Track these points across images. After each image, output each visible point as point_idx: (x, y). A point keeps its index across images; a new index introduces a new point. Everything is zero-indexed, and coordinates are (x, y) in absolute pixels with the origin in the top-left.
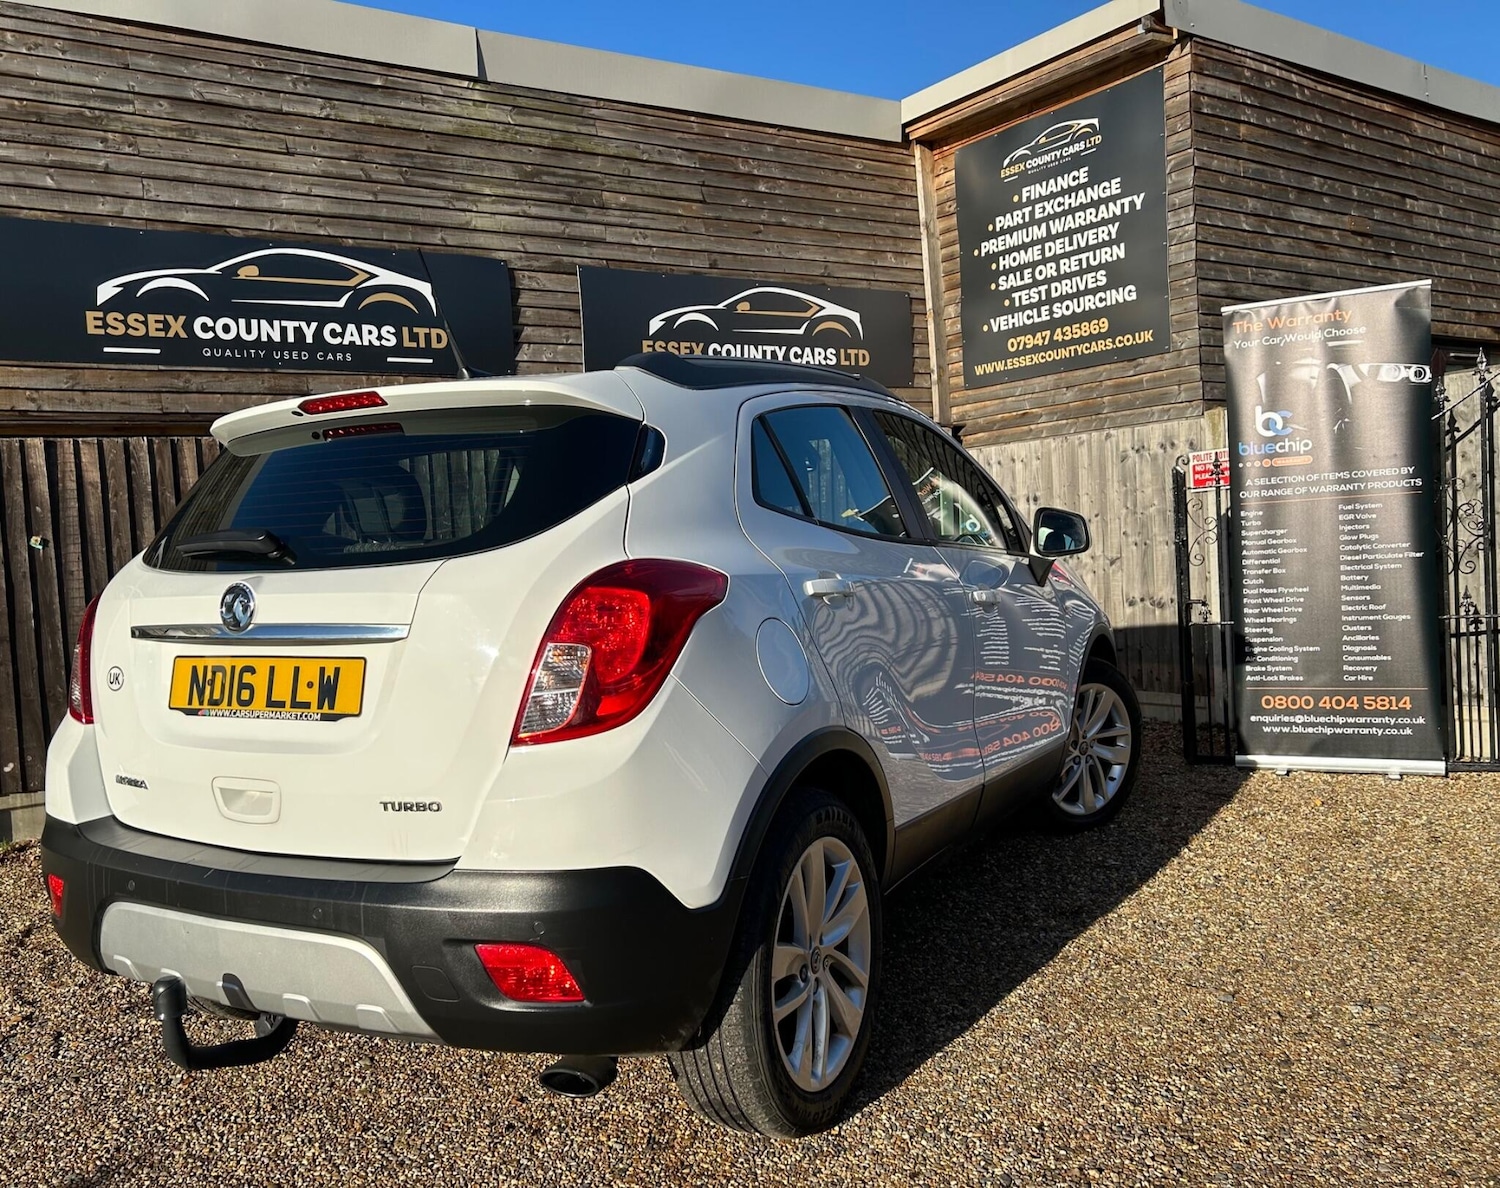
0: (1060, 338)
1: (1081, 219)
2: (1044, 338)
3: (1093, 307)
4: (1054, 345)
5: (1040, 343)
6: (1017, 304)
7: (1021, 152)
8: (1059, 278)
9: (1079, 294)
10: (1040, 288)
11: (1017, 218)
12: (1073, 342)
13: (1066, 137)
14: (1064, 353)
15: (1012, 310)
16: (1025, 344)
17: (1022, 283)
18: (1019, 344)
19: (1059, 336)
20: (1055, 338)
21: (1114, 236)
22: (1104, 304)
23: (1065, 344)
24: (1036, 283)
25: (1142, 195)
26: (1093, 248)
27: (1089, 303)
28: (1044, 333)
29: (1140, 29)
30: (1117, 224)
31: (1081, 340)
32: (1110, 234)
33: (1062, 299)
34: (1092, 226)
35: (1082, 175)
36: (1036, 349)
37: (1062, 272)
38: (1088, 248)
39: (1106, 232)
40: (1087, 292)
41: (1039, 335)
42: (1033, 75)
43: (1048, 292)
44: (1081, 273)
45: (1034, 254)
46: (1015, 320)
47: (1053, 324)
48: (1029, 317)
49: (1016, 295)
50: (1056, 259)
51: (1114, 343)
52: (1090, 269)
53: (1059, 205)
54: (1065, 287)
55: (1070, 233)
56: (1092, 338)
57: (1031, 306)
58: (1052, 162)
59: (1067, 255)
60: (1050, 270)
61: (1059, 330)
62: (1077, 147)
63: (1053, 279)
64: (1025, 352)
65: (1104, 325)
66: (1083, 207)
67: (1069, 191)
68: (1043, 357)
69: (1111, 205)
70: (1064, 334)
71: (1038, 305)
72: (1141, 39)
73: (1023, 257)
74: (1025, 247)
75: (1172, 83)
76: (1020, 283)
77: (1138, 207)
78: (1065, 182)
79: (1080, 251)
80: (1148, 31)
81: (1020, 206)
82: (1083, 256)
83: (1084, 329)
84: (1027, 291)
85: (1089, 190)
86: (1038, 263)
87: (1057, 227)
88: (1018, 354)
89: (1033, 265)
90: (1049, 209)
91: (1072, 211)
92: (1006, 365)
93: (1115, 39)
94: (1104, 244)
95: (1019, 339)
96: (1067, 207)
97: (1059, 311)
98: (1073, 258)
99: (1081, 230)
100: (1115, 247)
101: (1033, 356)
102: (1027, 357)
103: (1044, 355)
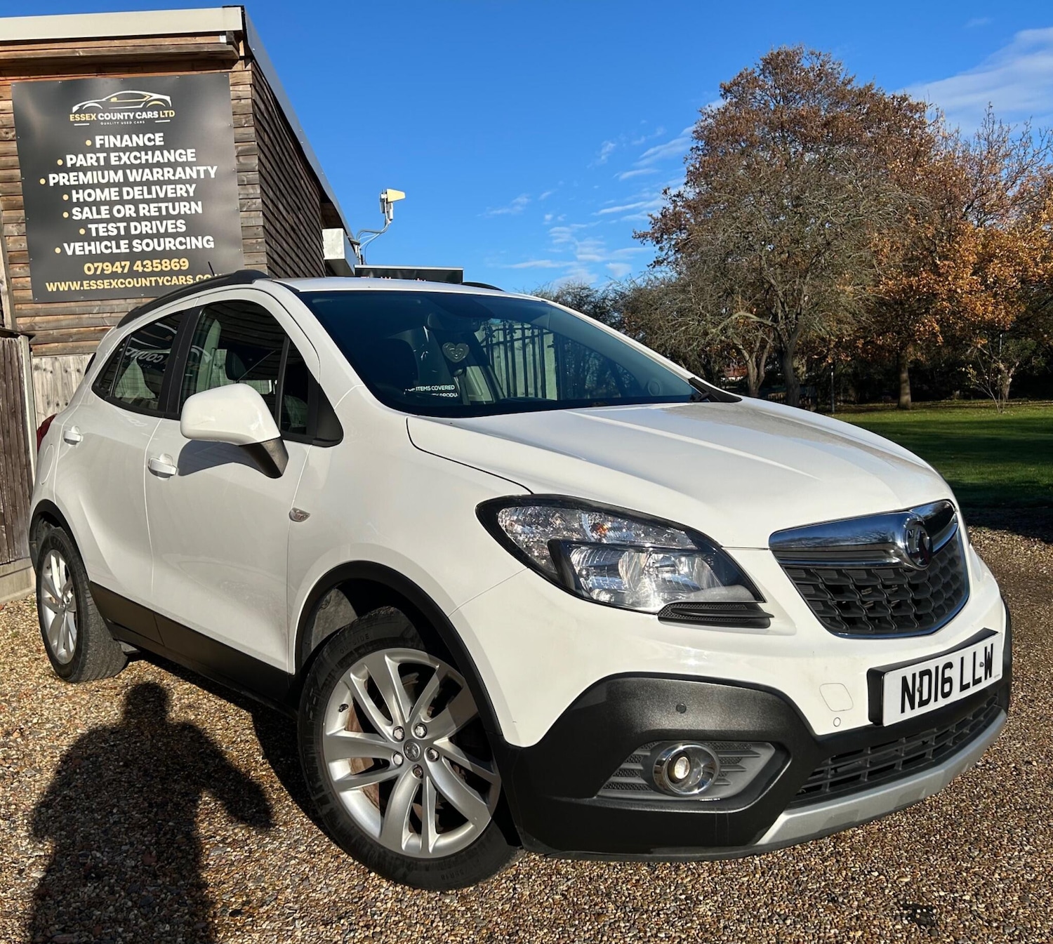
0: (140, 269)
1: (157, 174)
2: (123, 268)
3: (174, 248)
4: (133, 274)
5: (120, 270)
6: (94, 234)
7: (90, 104)
8: (139, 219)
9: (158, 236)
10: (118, 224)
11: (91, 160)
12: (153, 274)
13: (139, 103)
14: (145, 282)
15: (88, 238)
16: (103, 270)
17: (99, 217)
18: (96, 269)
19: (138, 267)
20: (135, 268)
21: (191, 194)
22: (184, 247)
23: (145, 275)
24: (113, 219)
25: (215, 168)
26: (173, 200)
27: (169, 244)
28: (123, 263)
29: (223, 39)
30: (194, 186)
31: (162, 273)
32: (187, 192)
33: (141, 237)
34: (169, 182)
35: (158, 139)
36: (114, 275)
37: (141, 215)
38: (166, 199)
39: (184, 189)
40: (167, 234)
41: (117, 264)
42: (117, 43)
43: (127, 229)
44: (161, 218)
45: (112, 194)
46: (93, 248)
47: (132, 257)
48: (106, 247)
49: (93, 227)
50: (135, 202)
51: (194, 279)
52: (169, 217)
53: (136, 158)
54: (145, 227)
55: (149, 184)
56: (171, 273)
57: (109, 238)
58: (124, 120)
59: (148, 202)
60: (129, 211)
61: (139, 263)
62: (150, 115)
63: (131, 219)
64: (103, 276)
65: (185, 264)
66: (159, 165)
67: (145, 149)
68: (122, 283)
69: (187, 169)
70: (144, 266)
71: (118, 238)
72: (222, 47)
73: (98, 195)
74: (102, 187)
75: (236, 88)
76: (96, 216)
77: (213, 176)
78: (140, 140)
79: (158, 200)
80: (228, 43)
81: (93, 150)
82: (163, 205)
83: (164, 265)
84: (105, 225)
85: (165, 152)
86: (116, 203)
87: (134, 176)
88: (95, 277)
89: (111, 204)
90: (125, 158)
91: (150, 166)
92: (82, 285)
93: (199, 40)
94: (181, 199)
95: (96, 265)
96: (144, 162)
97: (138, 246)
98: (152, 205)
99: (160, 183)
100: (193, 203)
101: (112, 281)
102: (105, 281)
103: (123, 281)
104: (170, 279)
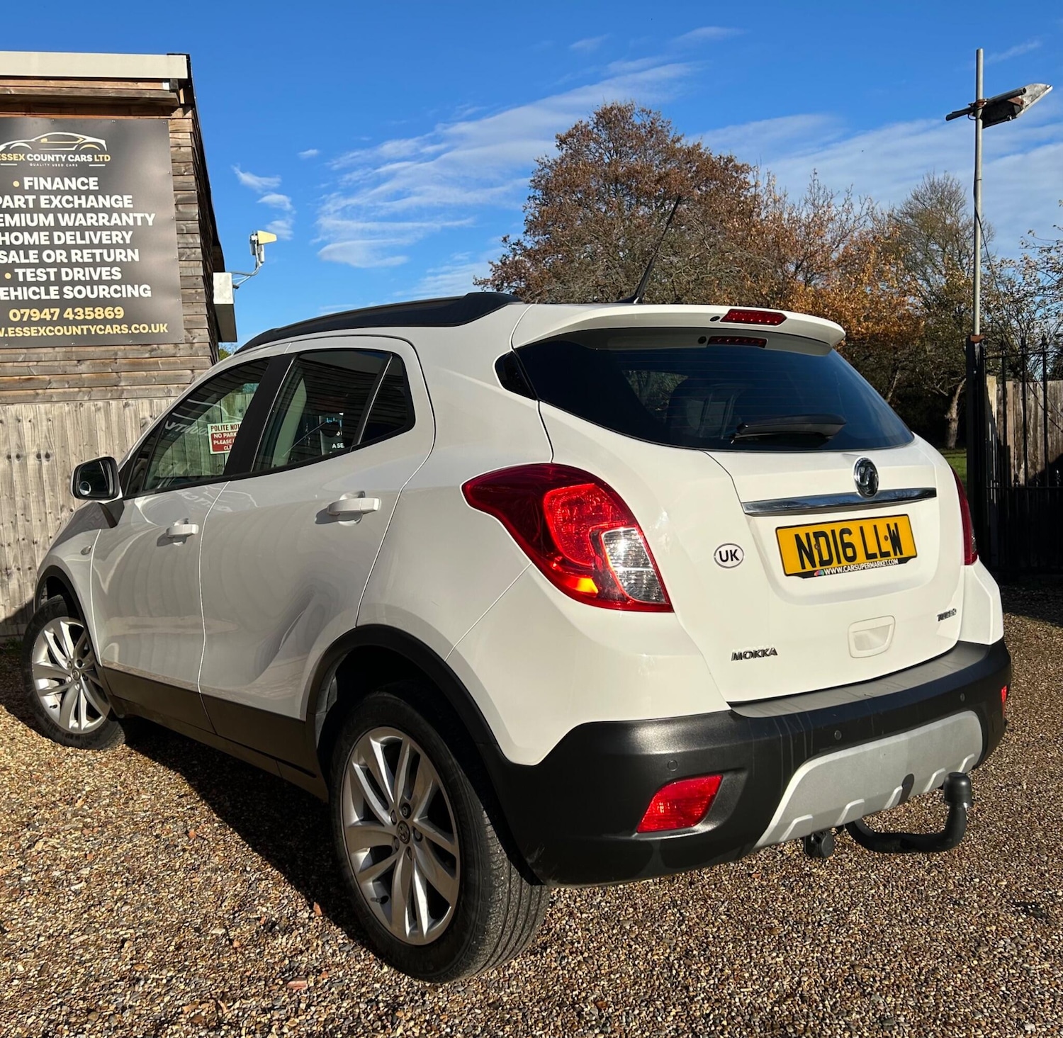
0: (71, 316)
1: (91, 219)
2: (52, 315)
3: (108, 296)
4: (62, 321)
5: (48, 317)
6: (21, 279)
7: (18, 143)
8: (71, 265)
9: (91, 282)
10: (48, 270)
11: (19, 201)
12: (84, 322)
13: (72, 146)
14: (76, 330)
15: (14, 283)
16: (30, 316)
17: (27, 261)
18: (22, 315)
19: (69, 314)
20: (65, 316)
21: (128, 241)
22: (119, 295)
23: (76, 323)
24: (42, 264)
25: (153, 215)
26: (108, 247)
27: (103, 291)
28: (52, 311)
29: (166, 86)
30: (130, 233)
31: (95, 322)
32: (123, 238)
33: (73, 283)
34: (104, 228)
35: (93, 183)
36: (42, 323)
37: (74, 260)
38: (100, 245)
39: (120, 236)
40: (101, 282)
41: (46, 311)
42: (52, 83)
43: (58, 275)
44: (94, 265)
45: (43, 238)
46: (19, 293)
47: (63, 304)
48: (34, 293)
49: (20, 271)
50: (67, 248)
51: (129, 328)
52: (103, 263)
53: (68, 202)
54: (77, 274)
55: (82, 229)
56: (105, 322)
57: (38, 284)
58: (55, 162)
59: (81, 247)
60: (61, 256)
61: (69, 310)
62: (83, 158)
63: (62, 265)
64: (30, 323)
65: (120, 313)
66: (93, 210)
67: (79, 193)
68: (50, 331)
69: (124, 215)
70: (75, 314)
71: (47, 284)
72: (164, 94)
73: (26, 238)
74: (30, 230)
75: (176, 135)
76: (23, 261)
77: (150, 223)
78: (74, 184)
79: (91, 246)
80: (171, 91)
81: (21, 191)
82: (97, 252)
83: (97, 313)
84: (33, 270)
85: (100, 197)
86: (46, 247)
87: (65, 220)
88: (21, 324)
89: (41, 248)
90: (56, 202)
91: (84, 211)
92: (6, 332)
93: (141, 85)
94: (117, 246)
95: (22, 311)
96: (76, 206)
97: (69, 293)
98: (85, 251)
99: (94, 229)
100: (129, 251)
101: (39, 328)
102: (32, 328)
103: (52, 329)
104: (103, 328)
